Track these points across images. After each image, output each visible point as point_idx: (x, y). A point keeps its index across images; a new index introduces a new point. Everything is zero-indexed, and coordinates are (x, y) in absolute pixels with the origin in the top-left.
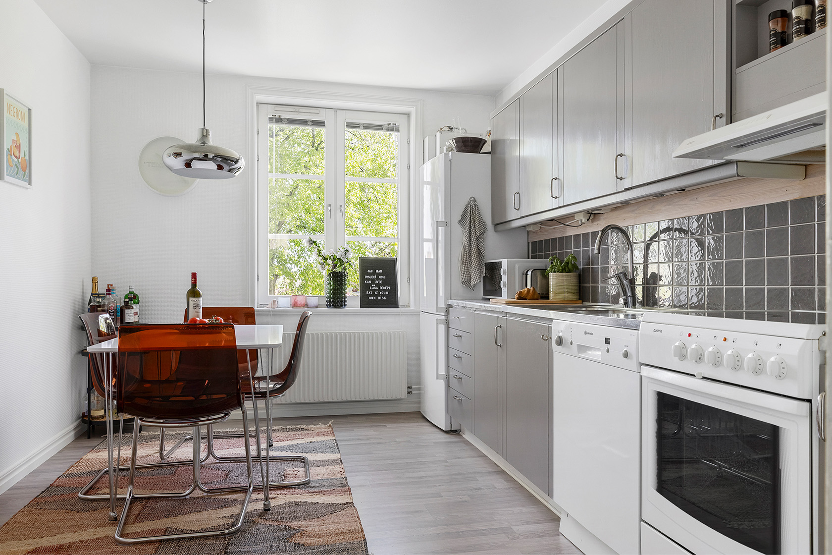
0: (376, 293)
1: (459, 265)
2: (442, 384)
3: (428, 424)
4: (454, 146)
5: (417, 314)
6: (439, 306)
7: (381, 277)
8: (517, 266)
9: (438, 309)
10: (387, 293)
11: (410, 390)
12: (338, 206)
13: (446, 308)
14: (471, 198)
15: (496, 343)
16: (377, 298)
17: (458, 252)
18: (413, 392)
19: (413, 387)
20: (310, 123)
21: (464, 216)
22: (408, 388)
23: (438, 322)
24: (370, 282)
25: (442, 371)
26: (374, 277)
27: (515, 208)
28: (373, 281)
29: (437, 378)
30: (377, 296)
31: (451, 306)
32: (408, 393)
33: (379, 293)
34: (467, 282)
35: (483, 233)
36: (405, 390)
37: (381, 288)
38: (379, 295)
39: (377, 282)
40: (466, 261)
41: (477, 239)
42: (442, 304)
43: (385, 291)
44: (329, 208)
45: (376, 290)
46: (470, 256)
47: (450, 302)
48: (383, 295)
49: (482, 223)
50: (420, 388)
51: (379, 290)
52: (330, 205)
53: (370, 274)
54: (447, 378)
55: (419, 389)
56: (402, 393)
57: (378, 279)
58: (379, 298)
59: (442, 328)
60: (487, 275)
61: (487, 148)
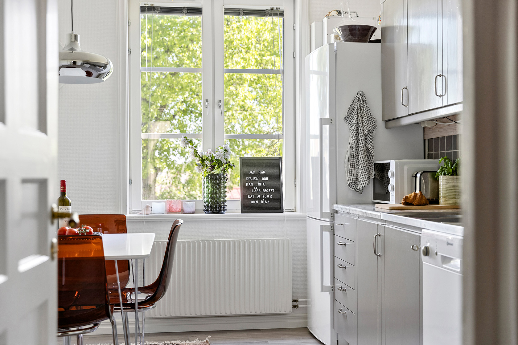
0: (259, 196)
1: (346, 166)
2: (327, 296)
3: (314, 340)
4: (340, 34)
5: (303, 220)
6: (323, 211)
7: (264, 179)
8: (406, 168)
9: (323, 215)
10: (271, 196)
11: (295, 304)
12: (216, 101)
13: (332, 214)
14: (359, 92)
15: (375, 252)
16: (259, 202)
17: (345, 151)
18: (299, 306)
19: (299, 300)
20: (185, 11)
21: (350, 112)
22: (294, 301)
23: (323, 228)
24: (252, 184)
25: (328, 283)
26: (255, 179)
27: (403, 105)
28: (255, 183)
29: (322, 290)
30: (259, 200)
31: (337, 212)
32: (294, 307)
33: (262, 196)
34: (354, 186)
35: (371, 131)
36: (290, 304)
37: (264, 191)
38: (262, 198)
39: (259, 184)
40: (353, 162)
41: (366, 137)
42: (327, 210)
43: (269, 193)
44: (207, 104)
45: (259, 193)
46: (357, 156)
47: (336, 207)
48: (267, 199)
49: (372, 120)
50: (307, 301)
51: (262, 193)
52: (207, 101)
53: (252, 176)
54: (333, 289)
55: (306, 303)
56: (287, 307)
57: (261, 181)
58: (262, 202)
59: (327, 235)
60: (376, 176)
61: (377, 35)
